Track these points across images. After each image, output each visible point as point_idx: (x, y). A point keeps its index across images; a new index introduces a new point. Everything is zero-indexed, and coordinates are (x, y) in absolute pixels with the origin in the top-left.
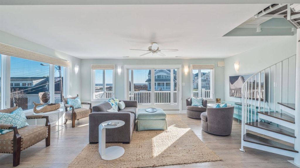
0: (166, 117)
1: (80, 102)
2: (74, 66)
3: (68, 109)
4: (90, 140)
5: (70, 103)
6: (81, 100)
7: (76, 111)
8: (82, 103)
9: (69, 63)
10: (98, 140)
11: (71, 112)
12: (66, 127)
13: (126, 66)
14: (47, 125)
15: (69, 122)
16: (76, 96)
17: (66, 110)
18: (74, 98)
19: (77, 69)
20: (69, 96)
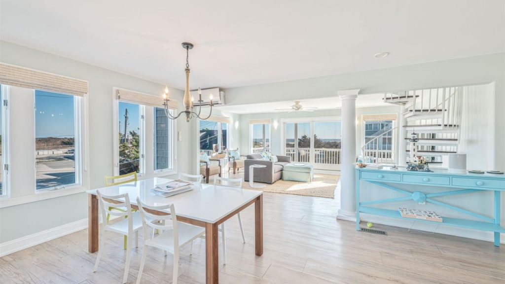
0: (310, 170)
1: (239, 154)
2: (234, 122)
3: (231, 159)
4: (245, 179)
5: (232, 155)
6: (240, 153)
7: (236, 161)
8: (241, 156)
9: (231, 120)
10: (249, 179)
11: (233, 161)
12: (229, 173)
13: (283, 120)
14: (219, 165)
15: (232, 171)
16: (236, 149)
17: (229, 160)
18: (235, 151)
19: (237, 124)
20: (231, 149)
